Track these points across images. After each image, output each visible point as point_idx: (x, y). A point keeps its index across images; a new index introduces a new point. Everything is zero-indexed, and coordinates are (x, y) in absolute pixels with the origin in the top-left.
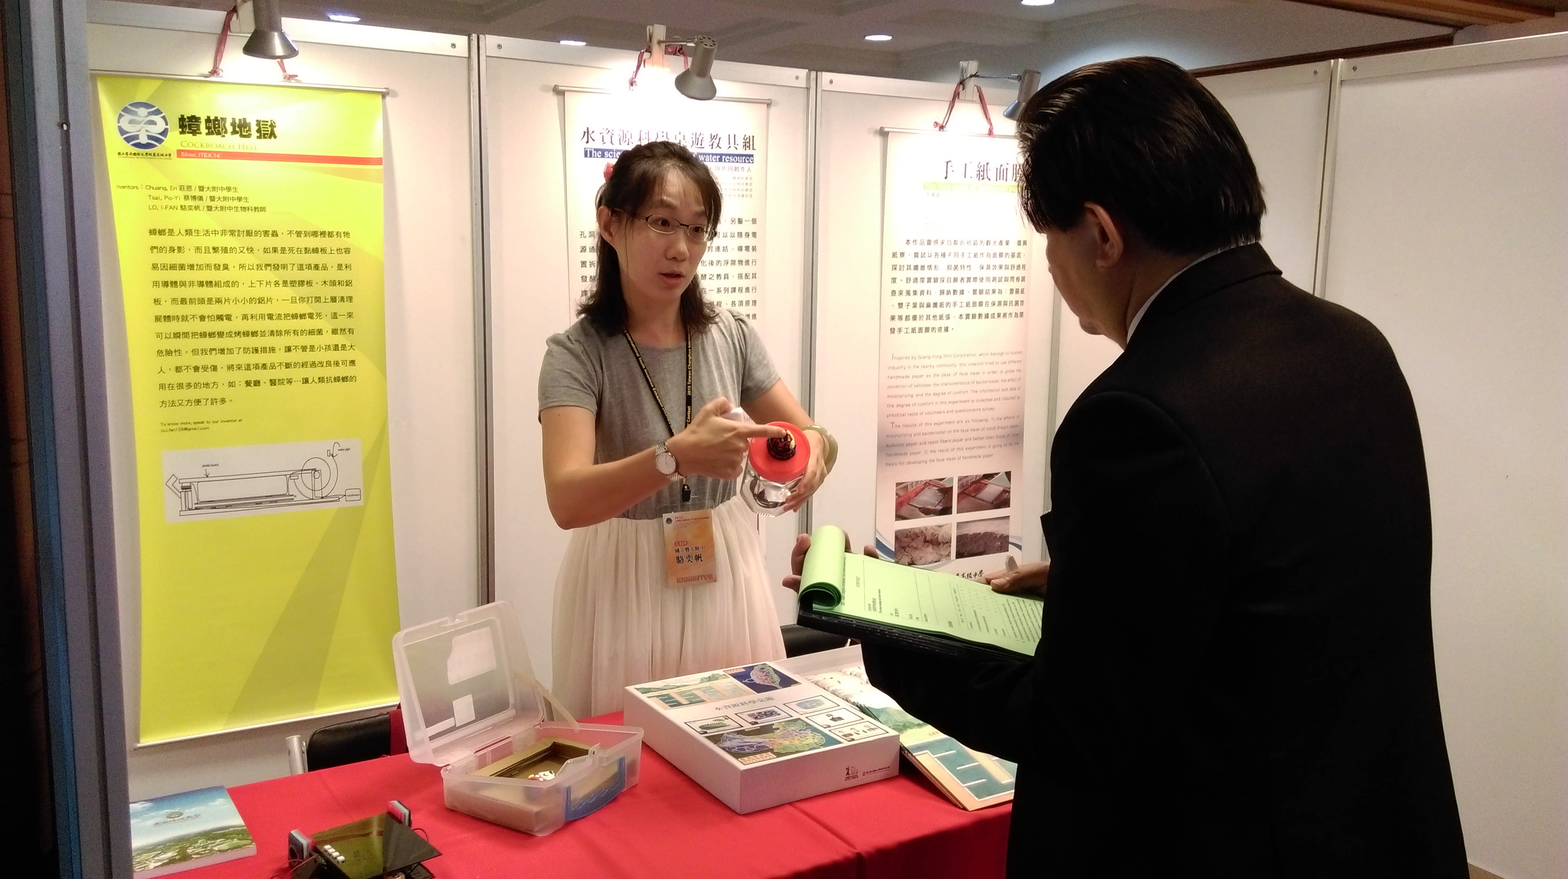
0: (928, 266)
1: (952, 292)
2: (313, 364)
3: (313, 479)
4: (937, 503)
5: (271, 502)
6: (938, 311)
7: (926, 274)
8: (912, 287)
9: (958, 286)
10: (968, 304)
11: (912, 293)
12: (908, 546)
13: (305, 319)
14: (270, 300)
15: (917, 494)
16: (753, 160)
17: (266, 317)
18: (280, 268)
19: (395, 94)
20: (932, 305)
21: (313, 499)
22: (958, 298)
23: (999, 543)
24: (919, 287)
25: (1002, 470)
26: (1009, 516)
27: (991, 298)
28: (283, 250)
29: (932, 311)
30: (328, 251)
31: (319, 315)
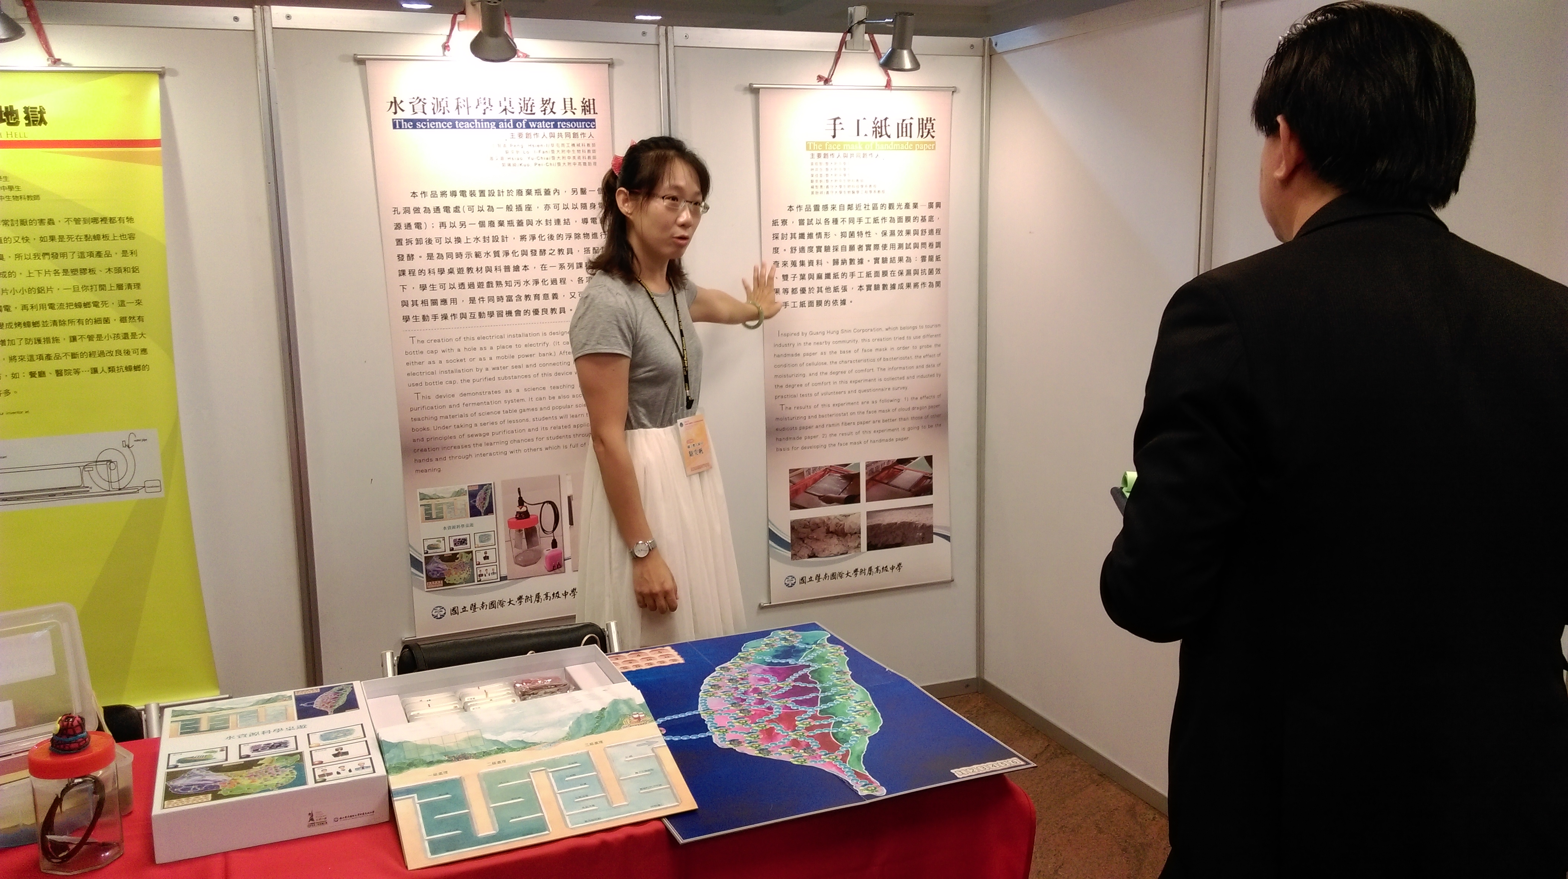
0: (817, 234)
1: (848, 262)
2: (102, 354)
3: (109, 470)
4: (841, 490)
5: (65, 494)
6: (832, 283)
7: (815, 242)
8: (798, 257)
9: (856, 255)
10: (868, 274)
11: (798, 264)
12: (808, 538)
13: (89, 307)
14: (50, 289)
15: (816, 481)
16: (595, 125)
17: (48, 307)
18: (59, 257)
19: (174, 73)
20: (824, 276)
21: (109, 491)
22: (856, 268)
23: (921, 534)
24: (806, 257)
25: (920, 453)
26: (932, 505)
27: (897, 267)
28: (61, 238)
29: (824, 283)
30: (111, 238)
31: (105, 303)
